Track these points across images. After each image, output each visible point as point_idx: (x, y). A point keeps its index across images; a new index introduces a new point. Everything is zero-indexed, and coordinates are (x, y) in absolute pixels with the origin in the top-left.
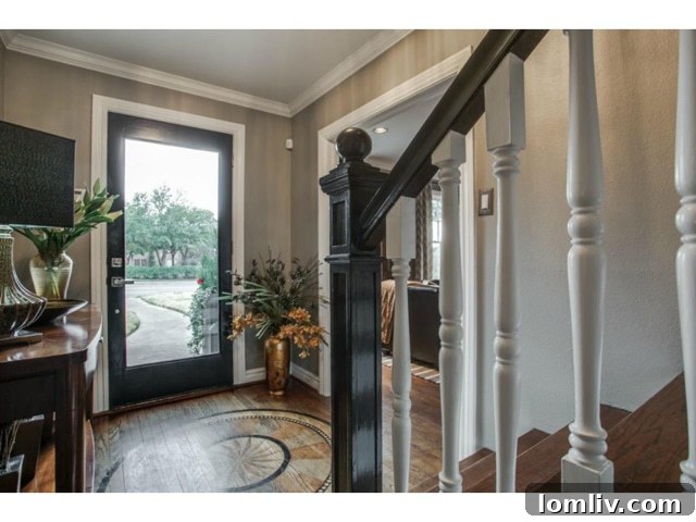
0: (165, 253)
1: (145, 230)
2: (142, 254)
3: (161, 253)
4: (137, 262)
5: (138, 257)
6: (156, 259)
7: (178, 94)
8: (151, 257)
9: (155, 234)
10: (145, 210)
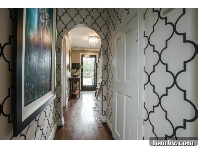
0: (92, 72)
1: (88, 66)
2: (87, 72)
3: (91, 72)
4: (86, 74)
5: (86, 73)
6: (90, 73)
7: (89, 51)
8: (89, 73)
9: (90, 67)
10: (87, 62)
